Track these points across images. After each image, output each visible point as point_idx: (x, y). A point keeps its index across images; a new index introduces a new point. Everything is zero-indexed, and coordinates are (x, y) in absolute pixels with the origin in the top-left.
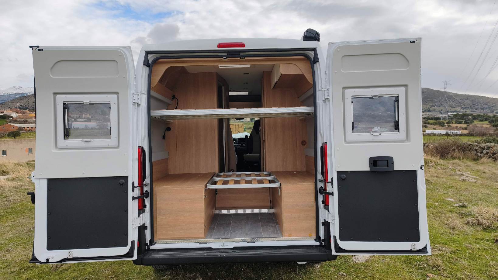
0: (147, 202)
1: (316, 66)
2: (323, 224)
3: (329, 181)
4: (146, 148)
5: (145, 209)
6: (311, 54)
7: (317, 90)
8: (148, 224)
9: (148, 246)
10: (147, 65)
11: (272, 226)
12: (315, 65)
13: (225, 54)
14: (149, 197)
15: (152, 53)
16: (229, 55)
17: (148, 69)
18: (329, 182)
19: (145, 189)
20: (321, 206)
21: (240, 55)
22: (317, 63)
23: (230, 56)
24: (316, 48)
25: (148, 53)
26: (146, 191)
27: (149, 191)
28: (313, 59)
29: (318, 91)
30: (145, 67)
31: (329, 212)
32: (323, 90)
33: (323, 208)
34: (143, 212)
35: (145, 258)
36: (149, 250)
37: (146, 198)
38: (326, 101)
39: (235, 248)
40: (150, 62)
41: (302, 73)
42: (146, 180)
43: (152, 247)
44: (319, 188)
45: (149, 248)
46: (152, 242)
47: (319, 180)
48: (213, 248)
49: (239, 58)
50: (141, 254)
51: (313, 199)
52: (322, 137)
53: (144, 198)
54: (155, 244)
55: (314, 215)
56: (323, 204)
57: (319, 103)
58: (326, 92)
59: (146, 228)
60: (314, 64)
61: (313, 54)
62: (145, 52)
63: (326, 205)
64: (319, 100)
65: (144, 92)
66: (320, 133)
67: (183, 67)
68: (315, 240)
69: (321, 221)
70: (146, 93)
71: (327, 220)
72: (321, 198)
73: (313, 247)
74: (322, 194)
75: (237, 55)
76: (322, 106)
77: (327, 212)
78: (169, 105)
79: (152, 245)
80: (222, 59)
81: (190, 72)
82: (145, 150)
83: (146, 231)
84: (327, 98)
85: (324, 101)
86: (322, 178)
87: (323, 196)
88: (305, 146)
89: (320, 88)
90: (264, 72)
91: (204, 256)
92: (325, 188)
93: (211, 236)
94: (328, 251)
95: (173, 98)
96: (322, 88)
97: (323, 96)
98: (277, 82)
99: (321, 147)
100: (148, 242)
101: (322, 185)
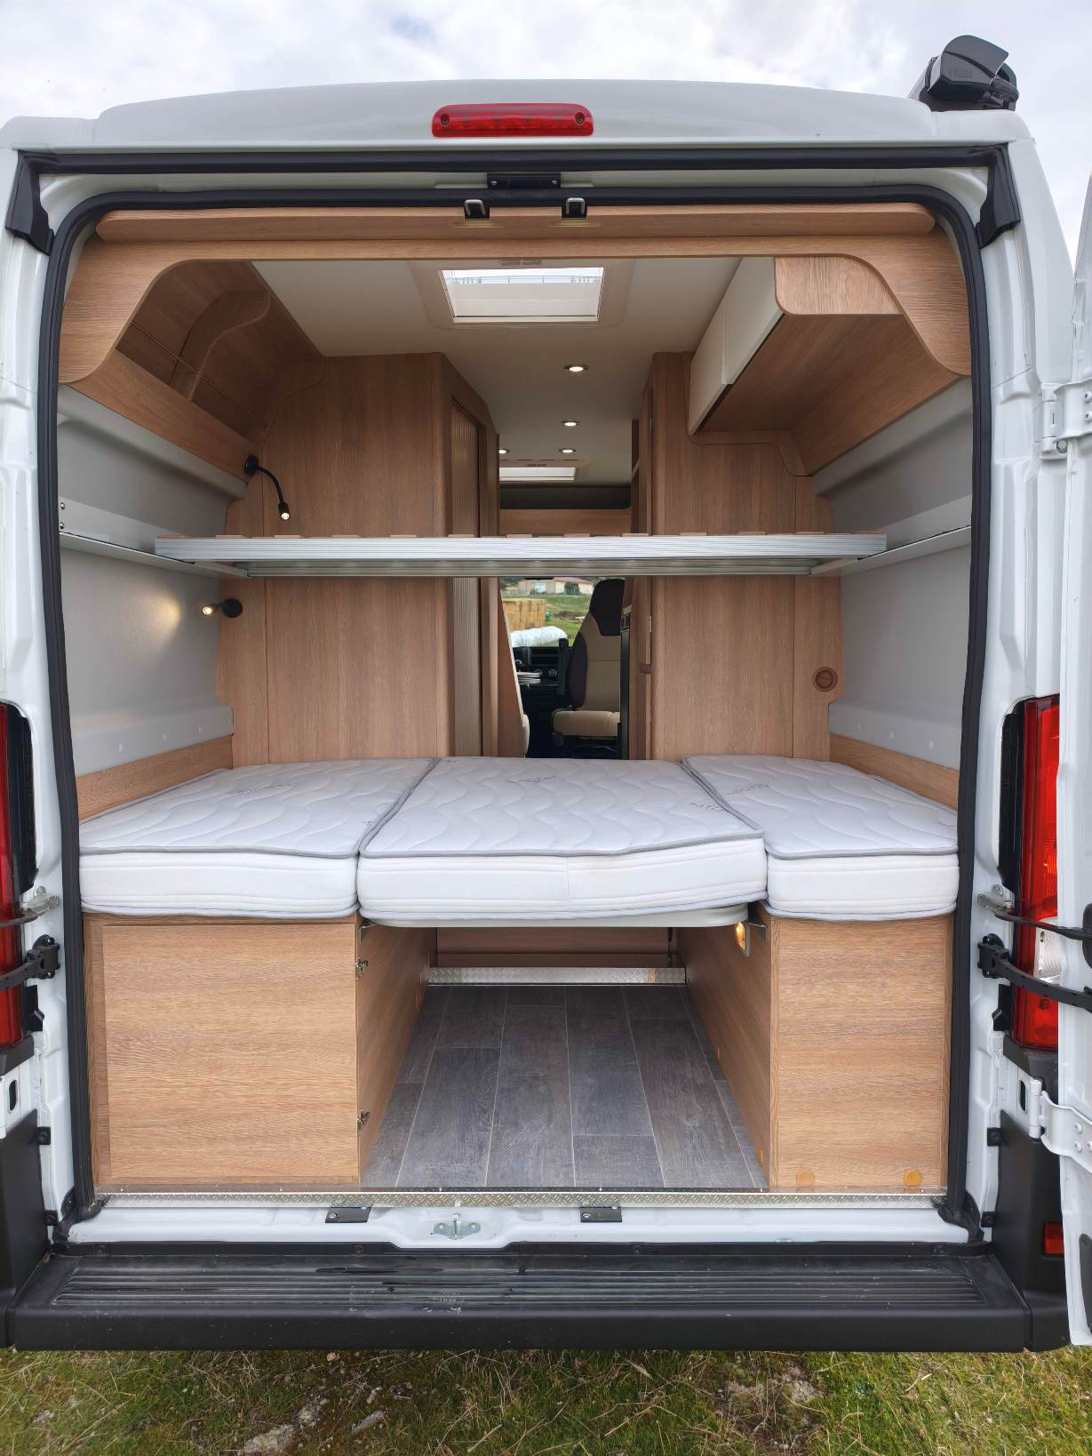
0: (51, 1000)
1: (999, 258)
2: (995, 1137)
4: (35, 712)
5: (36, 1036)
6: (971, 186)
7: (999, 392)
8: (55, 1115)
9: (55, 1222)
10: (28, 231)
11: (699, 1089)
12: (989, 256)
13: (476, 179)
14: (61, 976)
15: (63, 163)
16: (502, 185)
17: (40, 260)
18: (1065, 932)
19: (33, 933)
21: (558, 186)
22: (1008, 244)
23: (502, 195)
24: (1005, 145)
25: (37, 164)
26: (43, 941)
28: (976, 217)
29: (1003, 403)
30: (21, 245)
33: (1000, 1050)
34: (22, 1053)
35: (26, 1311)
36: (63, 1248)
37: (43, 977)
38: (1072, 453)
39: (523, 1254)
40: (54, 222)
41: (898, 313)
42: (37, 883)
43: (81, 1233)
45: (61, 1234)
46: (82, 1202)
47: (984, 900)
48: (405, 1241)
49: (556, 212)
50: (10, 1286)
52: (1023, 667)
53: (31, 982)
54: (95, 1214)
56: (1001, 1035)
58: (1074, 397)
59: (43, 1136)
60: (981, 248)
61: (984, 188)
62: (15, 156)
63: (1025, 1044)
65: (13, 392)
66: (1009, 643)
67: (245, 265)
68: (944, 1211)
70: (30, 399)
71: (1033, 1133)
72: (985, 1001)
73: (932, 1252)
74: (994, 976)
75: (547, 185)
76: (1033, 485)
77: (1034, 1085)
78: (231, 499)
79: (79, 1220)
80: (458, 213)
81: (322, 351)
82: (25, 722)
83: (43, 1149)
84: (1078, 432)
85: (1048, 452)
86: (1007, 894)
87: (1001, 987)
88: (830, 695)
89: (1020, 384)
90: (656, 355)
91: (346, 1307)
92: (1023, 955)
93: (396, 1160)
94: (1025, 1294)
95: (252, 467)
96: (1035, 382)
97: (1048, 428)
98: (729, 387)
99: (1008, 719)
100: (55, 1206)
101: (1004, 931)
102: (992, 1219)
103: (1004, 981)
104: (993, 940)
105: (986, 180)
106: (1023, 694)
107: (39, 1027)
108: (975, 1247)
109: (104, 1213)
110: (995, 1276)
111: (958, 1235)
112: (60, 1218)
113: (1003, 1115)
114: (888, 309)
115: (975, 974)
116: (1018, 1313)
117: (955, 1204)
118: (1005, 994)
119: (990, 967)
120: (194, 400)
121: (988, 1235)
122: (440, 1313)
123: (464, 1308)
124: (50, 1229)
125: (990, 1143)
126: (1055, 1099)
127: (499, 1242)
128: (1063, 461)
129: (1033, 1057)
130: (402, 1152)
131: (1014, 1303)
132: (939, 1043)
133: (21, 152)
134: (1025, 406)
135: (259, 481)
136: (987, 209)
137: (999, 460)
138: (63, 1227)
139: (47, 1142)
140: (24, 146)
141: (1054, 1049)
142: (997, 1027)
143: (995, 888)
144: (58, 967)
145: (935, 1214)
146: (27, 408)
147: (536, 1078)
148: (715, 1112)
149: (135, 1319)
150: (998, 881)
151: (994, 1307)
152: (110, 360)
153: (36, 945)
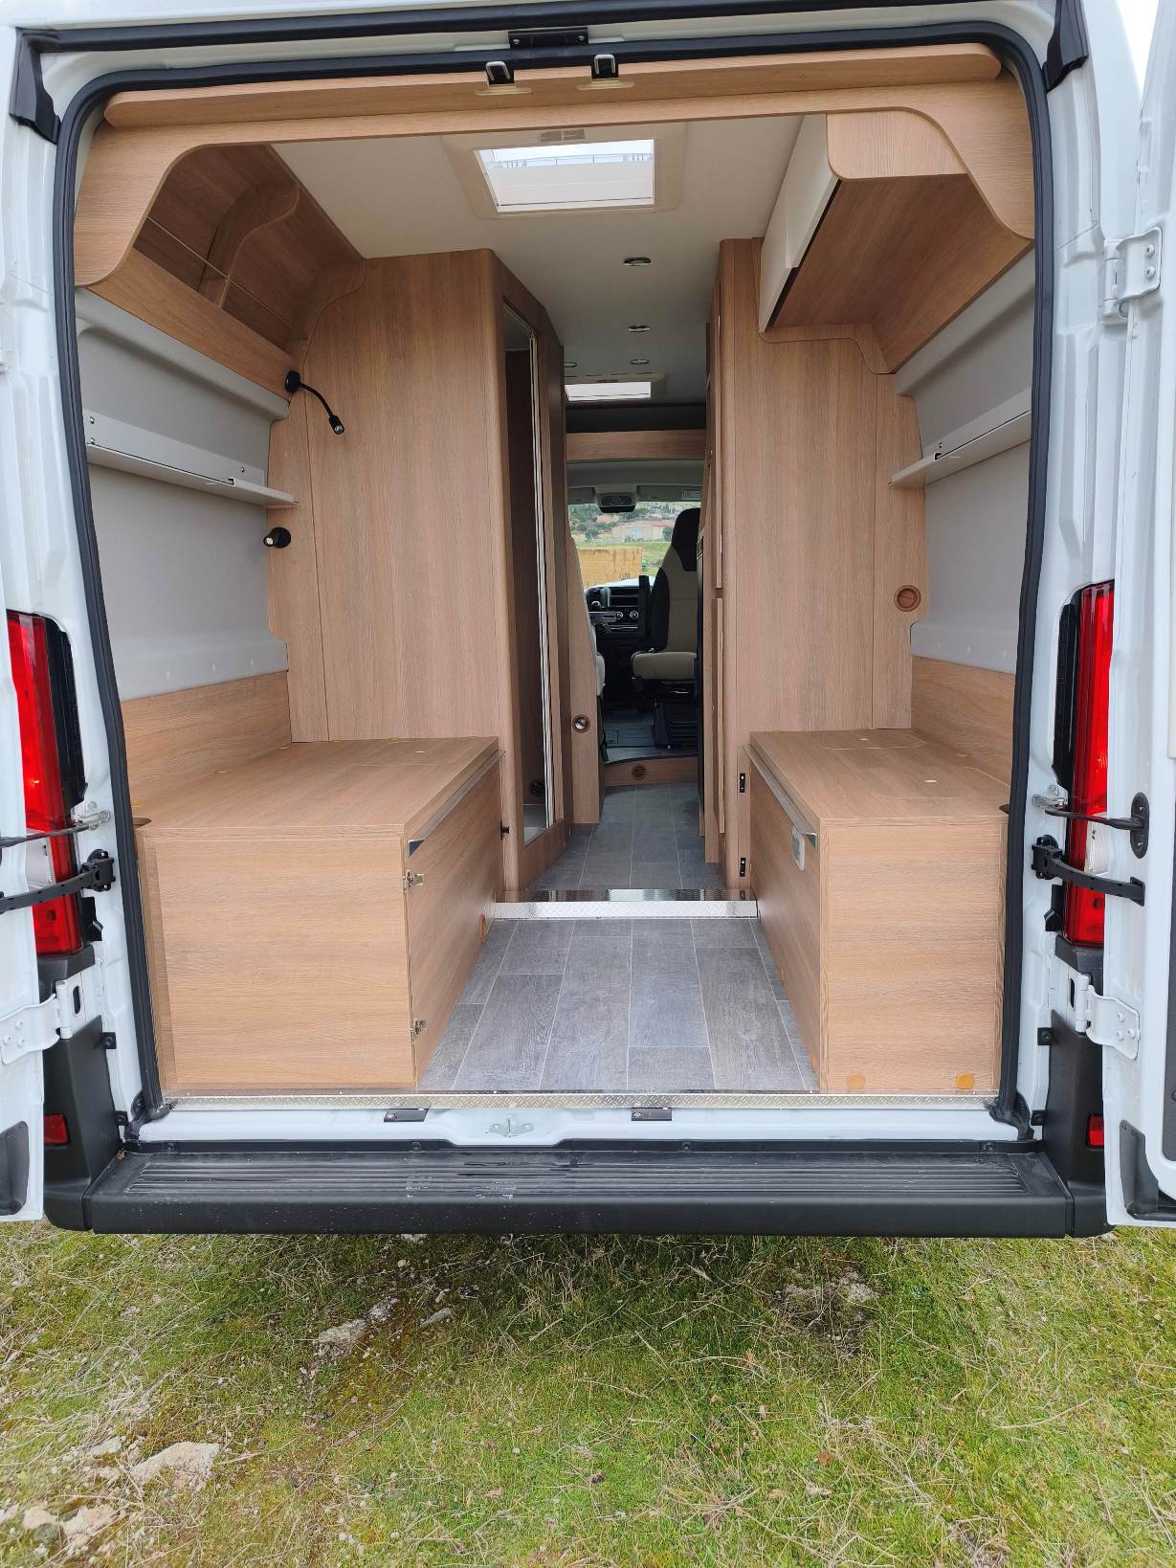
0: (109, 909)
1: (1067, 101)
2: (1047, 1037)
3: (1109, 815)
4: (74, 625)
5: (96, 945)
6: (1037, 19)
7: (1063, 254)
8: (119, 1020)
9: (126, 1123)
10: (33, 118)
11: (759, 1008)
12: (1056, 97)
13: (496, 40)
14: (117, 888)
15: (64, 41)
16: (525, 44)
17: (47, 150)
18: (1115, 824)
19: (86, 846)
20: (1039, 940)
21: (585, 42)
22: (1074, 81)
23: (526, 55)
25: (39, 43)
26: (96, 854)
27: (114, 853)
28: (1042, 57)
29: (1067, 265)
30: (28, 133)
31: (1098, 984)
32: (1111, 244)
33: (1053, 951)
34: (83, 960)
35: (101, 1197)
36: (135, 1146)
37: (100, 889)
38: (1133, 315)
39: (575, 1150)
40: (60, 109)
41: (962, 172)
42: (88, 796)
43: (149, 1132)
44: (1030, 839)
45: (132, 1134)
46: (148, 1105)
47: (1037, 798)
48: (460, 1139)
49: (585, 72)
50: (86, 1176)
51: (991, 900)
52: (1082, 553)
53: (88, 893)
54: (162, 1116)
55: (991, 979)
56: (1053, 935)
57: (1070, 340)
58: (1135, 252)
59: (108, 1041)
60: (1047, 91)
61: (1051, 22)
62: (14, 31)
63: (1076, 942)
64: (1067, 324)
65: (30, 293)
66: (1068, 528)
67: (264, 148)
68: (996, 1112)
69: (1035, 1016)
70: (47, 300)
71: (1079, 1027)
72: (1038, 899)
73: (981, 1149)
74: (1048, 877)
75: (572, 40)
76: (1095, 352)
77: (1082, 980)
78: (274, 420)
79: (148, 1120)
80: (481, 77)
81: (362, 254)
82: (65, 635)
83: (109, 1052)
84: (1138, 292)
85: (1109, 316)
86: (1063, 793)
87: (1054, 887)
88: (913, 615)
89: (1085, 243)
90: (722, 243)
91: (404, 1193)
92: (1077, 851)
93: (453, 1068)
94: (1069, 1183)
95: (293, 384)
96: (1099, 238)
97: (1111, 289)
98: (794, 272)
99: (1066, 608)
100: (124, 1107)
101: (1056, 829)
102: (1042, 1118)
103: (1058, 881)
104: (1049, 841)
105: (1053, 10)
106: (1080, 583)
107: (99, 937)
108: (1026, 1146)
109: (171, 1115)
110: (1042, 1169)
111: (1009, 1133)
112: (131, 1118)
113: (1054, 1014)
114: (952, 168)
115: (1029, 875)
116: (1061, 1200)
117: (1009, 1104)
118: (1057, 891)
119: (1043, 870)
120: (224, 308)
121: (1038, 1133)
122: (493, 1200)
123: (514, 1195)
124: (122, 1129)
125: (1041, 1042)
126: (1099, 991)
127: (552, 1139)
128: (1125, 326)
129: (1081, 953)
130: (460, 1062)
131: (1059, 1192)
132: (993, 948)
133: (19, 29)
134: (1090, 267)
135: (301, 399)
136: (1054, 46)
137: (1061, 330)
138: (134, 1126)
139: (113, 1046)
140: (23, 23)
141: (1099, 945)
142: (1049, 927)
143: (1051, 789)
144: (114, 880)
145: (987, 1114)
146: (45, 310)
147: (597, 999)
148: (774, 1027)
149: (204, 1205)
150: (1053, 779)
151: (1036, 1195)
152: (128, 260)
153: (90, 858)
